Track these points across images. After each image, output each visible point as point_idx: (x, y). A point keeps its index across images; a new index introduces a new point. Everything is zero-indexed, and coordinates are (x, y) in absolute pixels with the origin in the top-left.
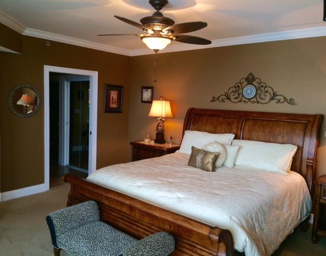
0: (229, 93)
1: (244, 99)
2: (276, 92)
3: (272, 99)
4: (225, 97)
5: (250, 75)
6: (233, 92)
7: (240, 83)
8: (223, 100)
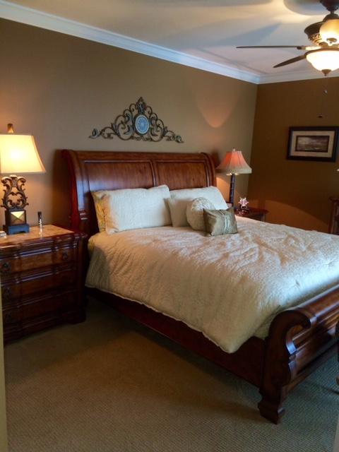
0: (117, 124)
1: (136, 135)
2: (166, 127)
3: (163, 136)
4: (112, 131)
5: (139, 101)
6: (122, 123)
7: (130, 111)
8: (109, 135)
